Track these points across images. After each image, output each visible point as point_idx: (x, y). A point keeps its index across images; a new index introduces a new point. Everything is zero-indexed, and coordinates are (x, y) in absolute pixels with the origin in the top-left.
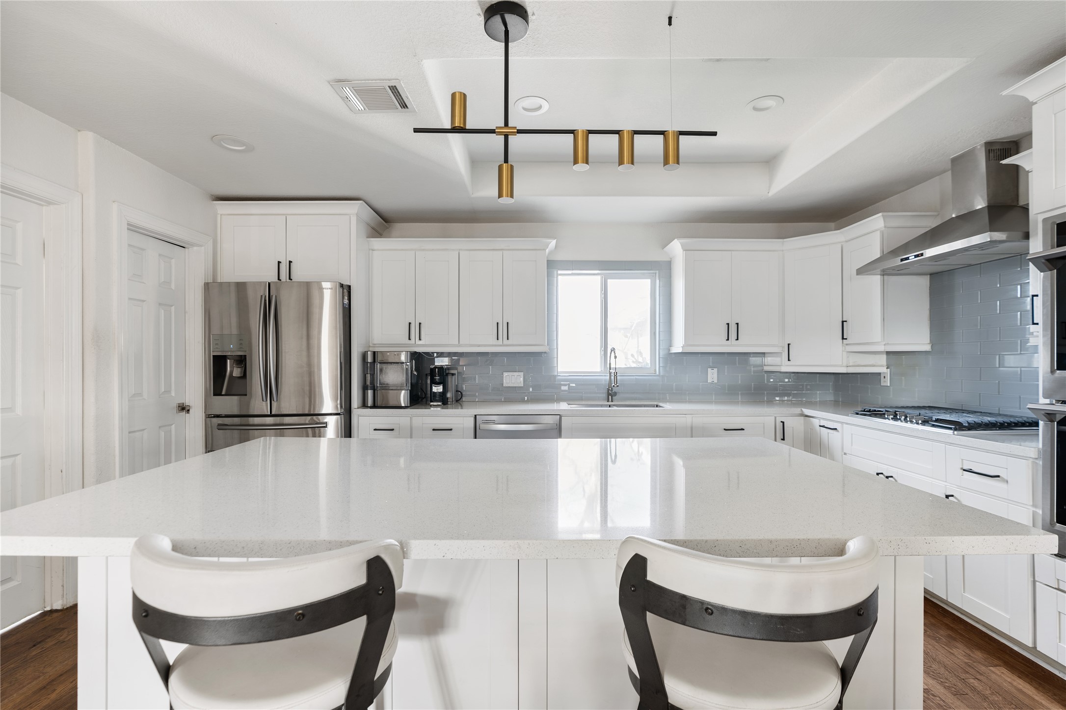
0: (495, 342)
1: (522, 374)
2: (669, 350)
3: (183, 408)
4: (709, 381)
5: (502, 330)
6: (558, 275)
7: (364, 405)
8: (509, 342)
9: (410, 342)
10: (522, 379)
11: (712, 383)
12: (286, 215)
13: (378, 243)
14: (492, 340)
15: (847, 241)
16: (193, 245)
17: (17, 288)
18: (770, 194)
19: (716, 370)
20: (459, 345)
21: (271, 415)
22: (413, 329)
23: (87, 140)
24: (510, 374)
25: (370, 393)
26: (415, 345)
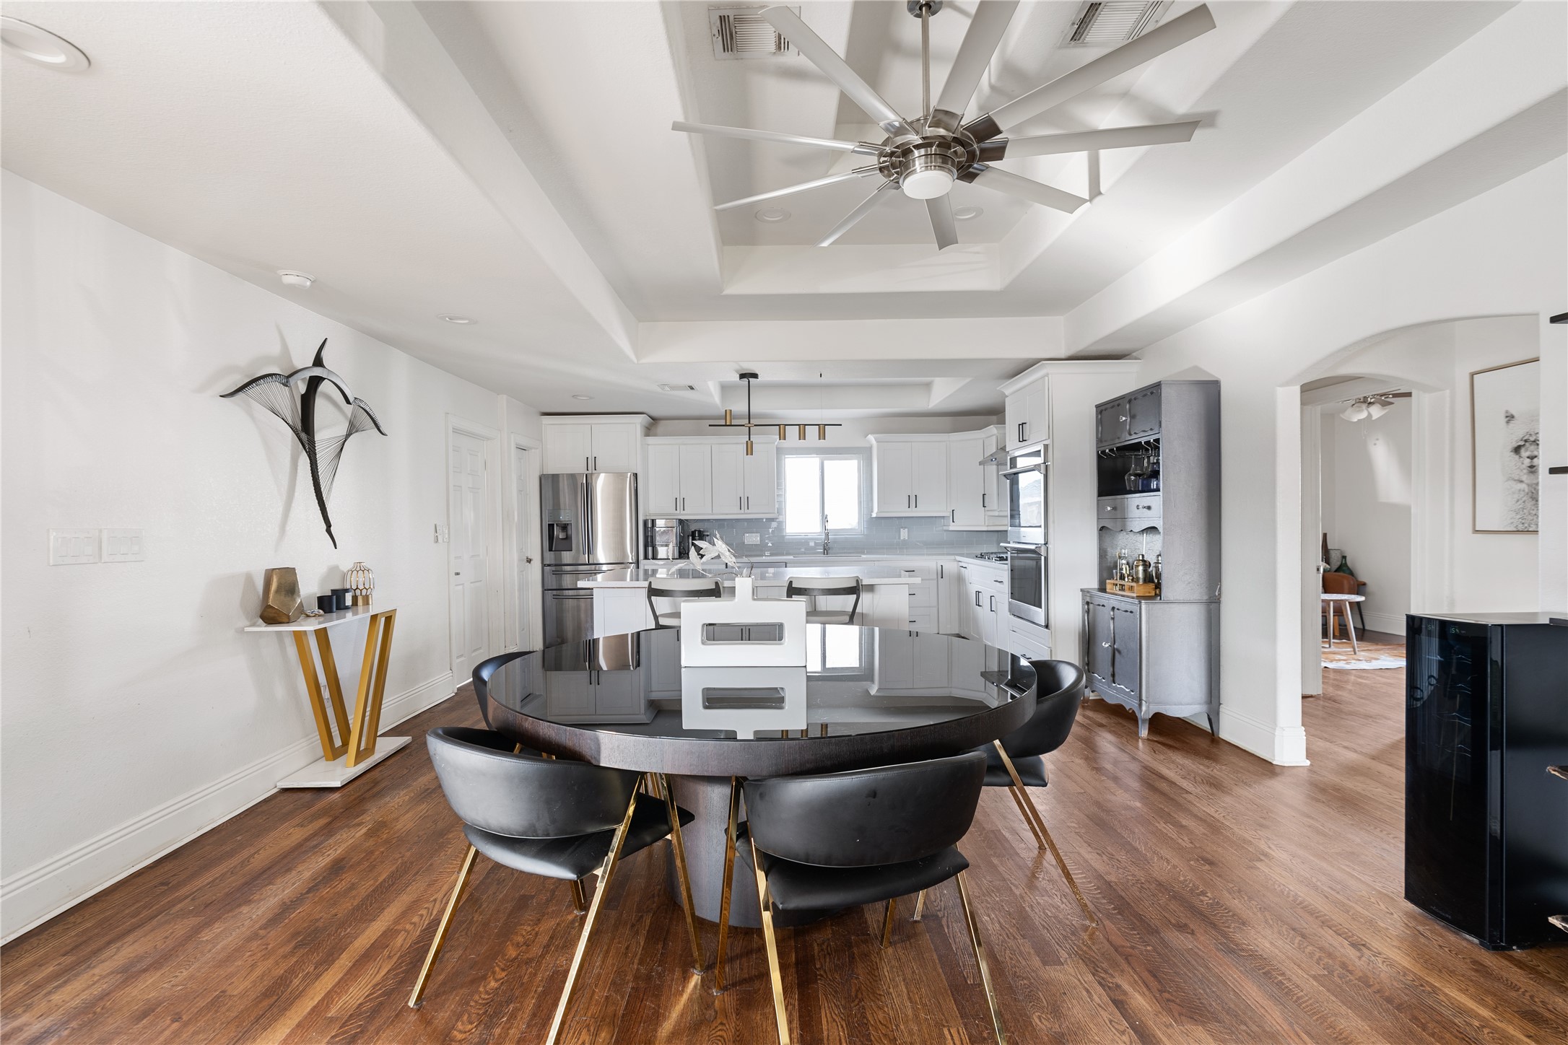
0: (739, 511)
1: (758, 535)
2: (871, 515)
3: (529, 561)
4: (902, 538)
5: (744, 502)
6: (785, 458)
7: (646, 557)
8: (749, 511)
9: (676, 512)
10: (759, 539)
11: (904, 540)
12: (591, 425)
13: (651, 440)
14: (737, 510)
15: (987, 438)
16: (531, 448)
17: (479, 489)
18: (930, 407)
19: (906, 530)
20: (712, 514)
21: (589, 564)
22: (679, 502)
23: (503, 399)
24: (750, 534)
25: (650, 549)
26: (680, 514)
